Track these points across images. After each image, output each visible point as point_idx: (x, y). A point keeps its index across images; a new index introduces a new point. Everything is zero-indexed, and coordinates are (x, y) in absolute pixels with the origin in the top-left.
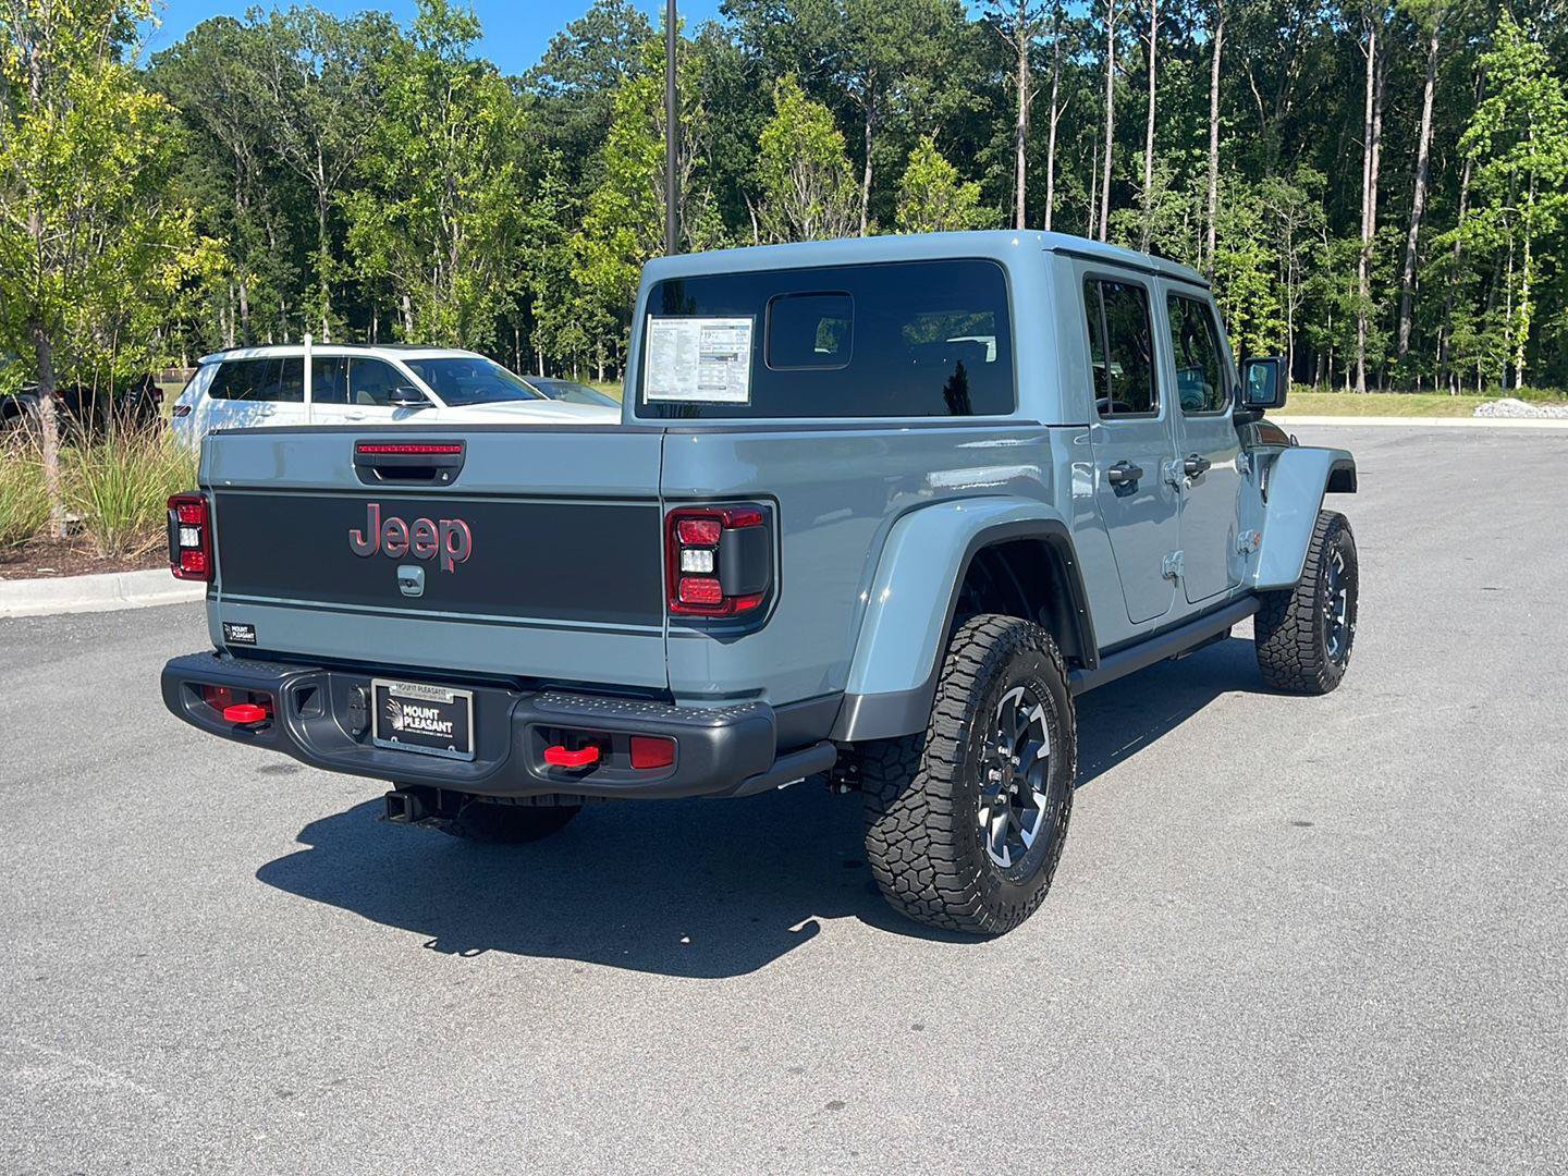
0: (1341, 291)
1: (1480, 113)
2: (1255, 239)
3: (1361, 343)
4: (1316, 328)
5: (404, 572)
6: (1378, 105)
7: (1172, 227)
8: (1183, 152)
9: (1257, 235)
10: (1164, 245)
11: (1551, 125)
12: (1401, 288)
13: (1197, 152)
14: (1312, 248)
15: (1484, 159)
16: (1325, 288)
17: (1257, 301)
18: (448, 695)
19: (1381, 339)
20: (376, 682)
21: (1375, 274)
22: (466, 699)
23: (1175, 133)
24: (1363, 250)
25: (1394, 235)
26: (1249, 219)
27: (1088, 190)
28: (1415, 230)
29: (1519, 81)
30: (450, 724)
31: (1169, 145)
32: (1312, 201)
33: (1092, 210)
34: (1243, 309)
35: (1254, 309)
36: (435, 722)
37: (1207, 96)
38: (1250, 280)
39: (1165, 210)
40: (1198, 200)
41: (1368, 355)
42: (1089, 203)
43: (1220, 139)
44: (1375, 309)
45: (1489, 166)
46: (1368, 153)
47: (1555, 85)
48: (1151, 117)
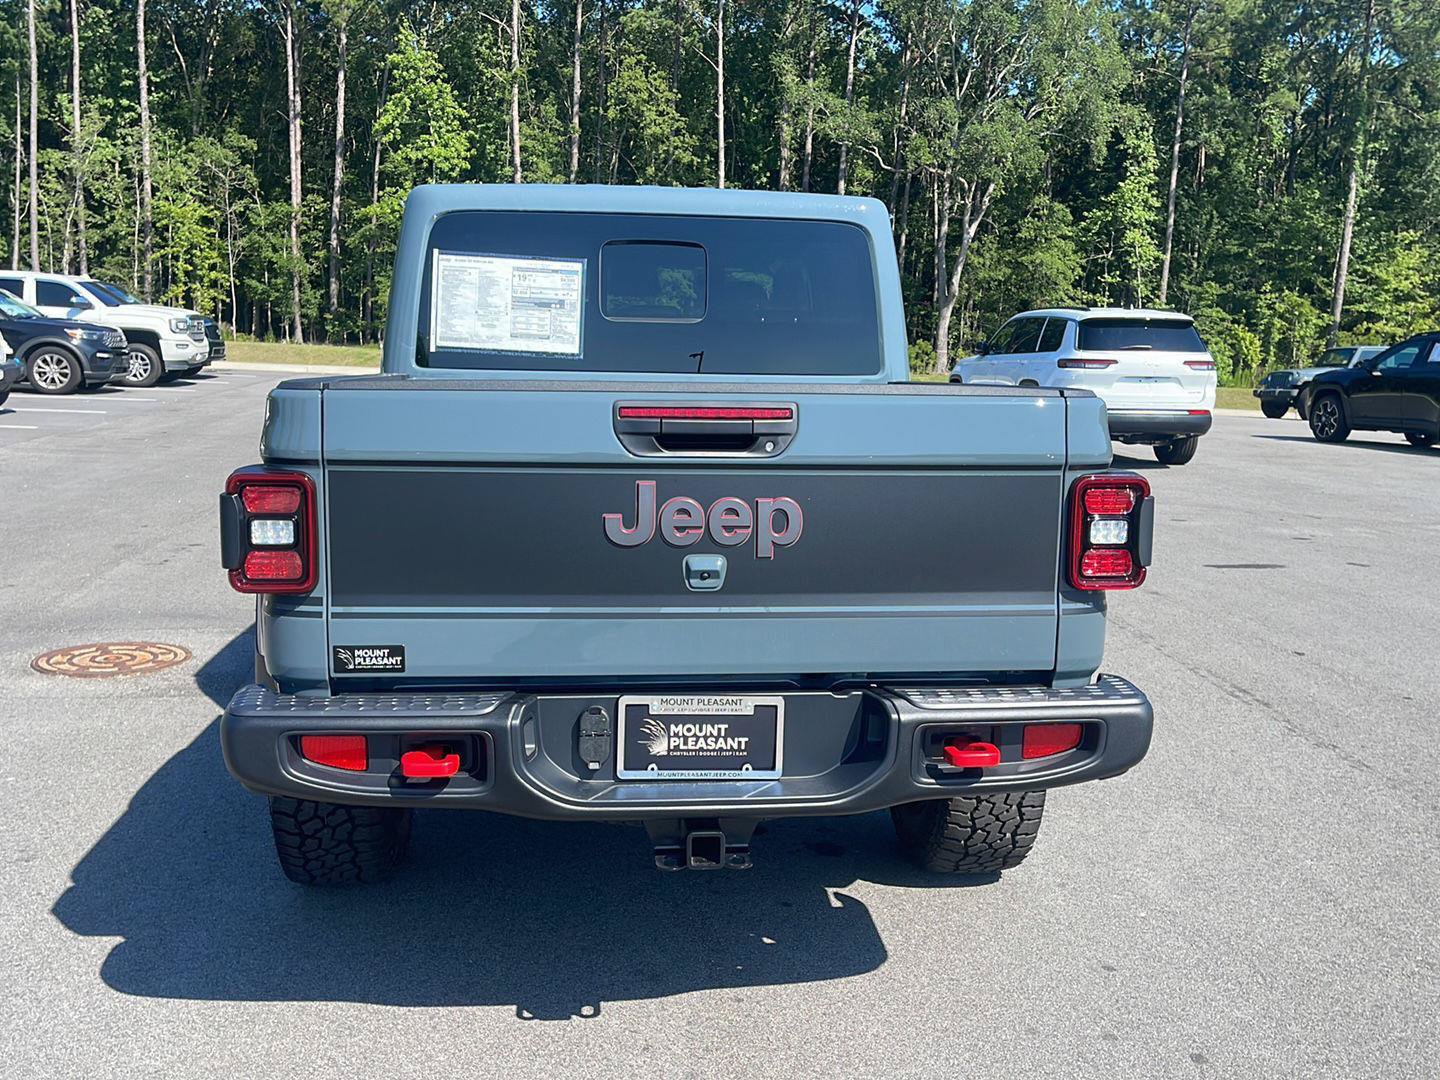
0: (275, 250)
1: (390, 105)
2: (191, 194)
3: (297, 299)
4: (254, 283)
5: (698, 562)
6: (297, 84)
7: (104, 174)
8: (111, 100)
9: (192, 190)
10: (98, 190)
11: (447, 124)
12: (329, 251)
13: (125, 102)
14: (246, 208)
15: (395, 145)
16: (260, 247)
17: (198, 253)
18: (747, 704)
19: (314, 296)
20: (625, 700)
21: (304, 237)
22: (776, 707)
23: (101, 80)
24: (293, 215)
25: (318, 203)
26: (184, 175)
27: (11, 125)
28: (337, 200)
29: (420, 82)
30: (744, 740)
31: (95, 92)
32: (243, 164)
33: (19, 147)
34: (185, 260)
35: (197, 261)
36: (721, 740)
37: (131, 49)
38: (190, 233)
39: (97, 156)
40: (131, 150)
41: (304, 310)
42: (15, 139)
43: (149, 92)
44: (309, 268)
45: (399, 152)
46: (292, 126)
47: (449, 90)
48: (76, 60)
